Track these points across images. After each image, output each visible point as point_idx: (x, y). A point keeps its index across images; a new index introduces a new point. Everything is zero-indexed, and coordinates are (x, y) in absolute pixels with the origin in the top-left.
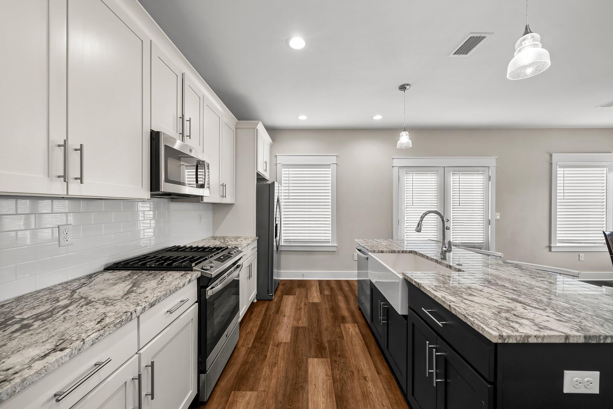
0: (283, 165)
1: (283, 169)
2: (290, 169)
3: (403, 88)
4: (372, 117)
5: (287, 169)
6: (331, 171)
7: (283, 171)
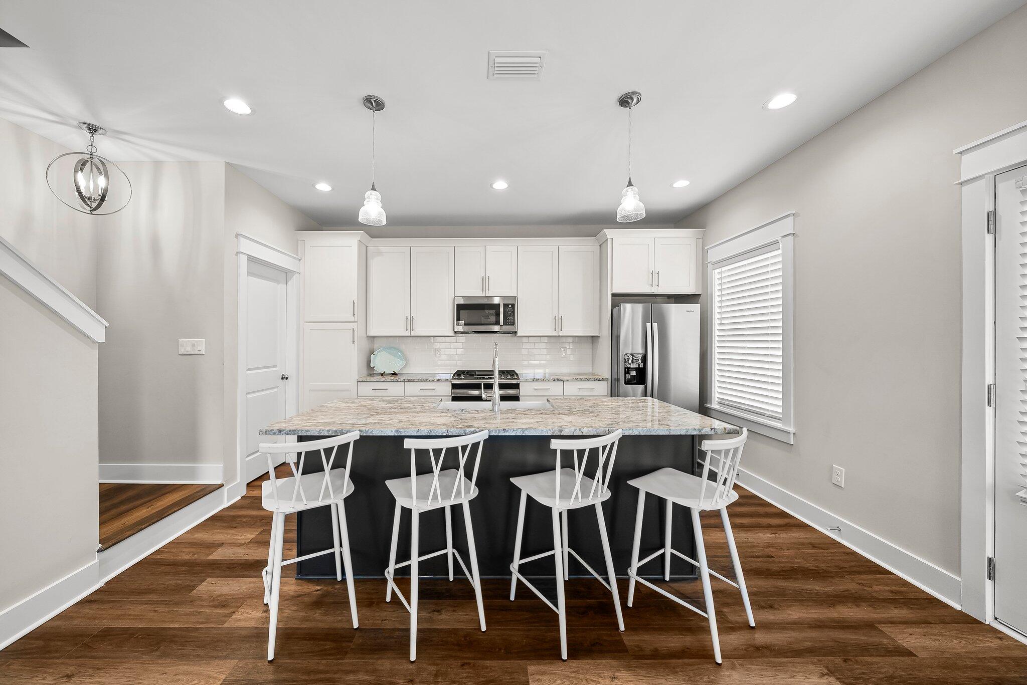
0: (716, 263)
1: (715, 271)
2: (723, 269)
5: (720, 269)
6: (783, 255)
7: (716, 275)
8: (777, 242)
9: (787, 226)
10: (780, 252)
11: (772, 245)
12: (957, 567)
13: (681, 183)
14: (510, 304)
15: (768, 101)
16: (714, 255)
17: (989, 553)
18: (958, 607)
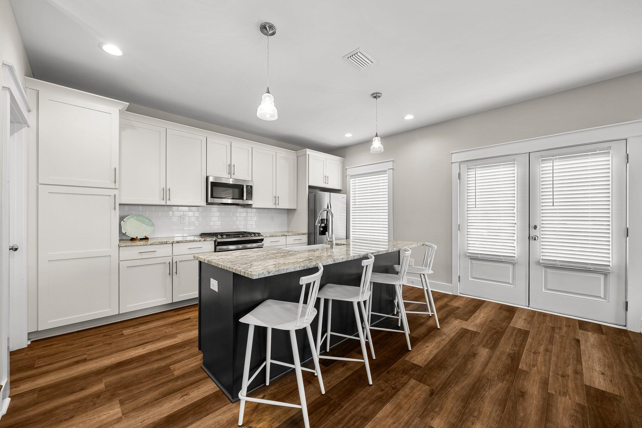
0: (351, 176)
1: (352, 180)
2: (356, 179)
3: (376, 96)
4: (403, 118)
5: (354, 179)
6: (388, 176)
7: (352, 181)
8: (386, 171)
9: (390, 165)
10: (387, 175)
11: (384, 172)
12: (451, 282)
13: (348, 135)
14: (249, 186)
15: (404, 116)
16: (350, 172)
17: (459, 275)
18: (451, 294)
